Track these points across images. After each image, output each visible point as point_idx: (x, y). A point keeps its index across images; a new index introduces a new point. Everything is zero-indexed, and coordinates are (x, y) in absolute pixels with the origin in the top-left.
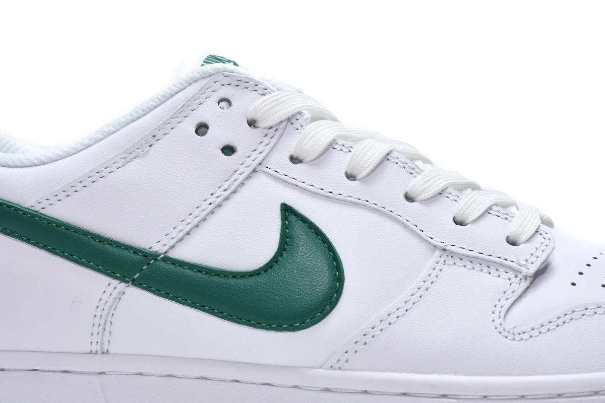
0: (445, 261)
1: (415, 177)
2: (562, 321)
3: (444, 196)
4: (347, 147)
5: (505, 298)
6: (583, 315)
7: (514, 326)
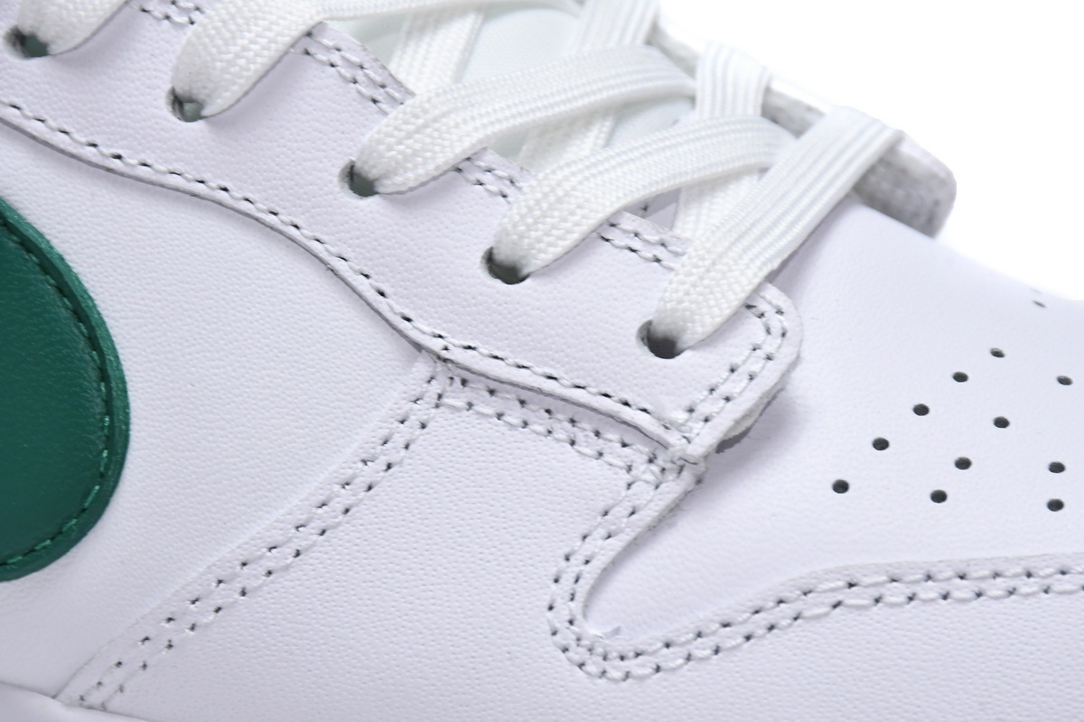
0: (440, 396)
1: (385, 113)
2: (766, 623)
3: (467, 180)
4: (185, 11)
5: (602, 532)
6: (836, 605)
7: (616, 625)
